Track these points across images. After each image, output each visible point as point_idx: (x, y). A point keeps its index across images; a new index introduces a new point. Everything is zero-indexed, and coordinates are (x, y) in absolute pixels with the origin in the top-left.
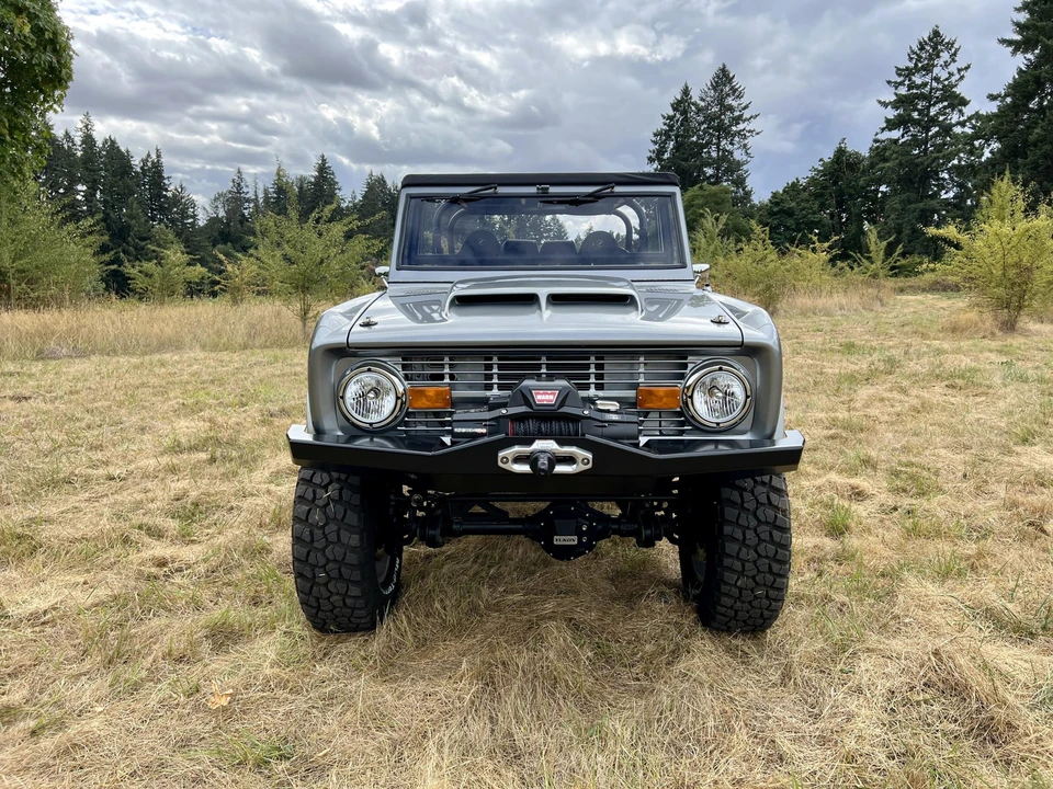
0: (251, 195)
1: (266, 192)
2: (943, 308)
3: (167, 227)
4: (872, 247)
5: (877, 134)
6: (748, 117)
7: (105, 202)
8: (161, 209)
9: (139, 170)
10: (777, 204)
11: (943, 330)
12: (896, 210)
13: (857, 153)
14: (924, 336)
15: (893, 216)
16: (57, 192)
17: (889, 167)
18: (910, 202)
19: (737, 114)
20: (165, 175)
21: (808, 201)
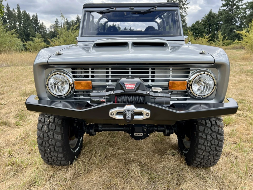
0: (60, 25)
1: (64, 24)
2: (238, 54)
3: (39, 33)
4: (220, 37)
5: (220, 8)
6: (187, 3)
7: (24, 27)
8: (38, 29)
9: (32, 19)
10: (193, 27)
11: (240, 59)
12: (224, 28)
13: (214, 13)
14: (235, 61)
15: (223, 30)
16: (12, 25)
17: (223, 17)
18: (228, 26)
19: (184, 3)
20: (38, 20)
21: (201, 26)
